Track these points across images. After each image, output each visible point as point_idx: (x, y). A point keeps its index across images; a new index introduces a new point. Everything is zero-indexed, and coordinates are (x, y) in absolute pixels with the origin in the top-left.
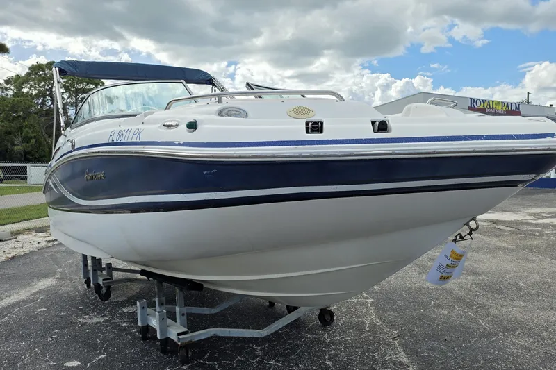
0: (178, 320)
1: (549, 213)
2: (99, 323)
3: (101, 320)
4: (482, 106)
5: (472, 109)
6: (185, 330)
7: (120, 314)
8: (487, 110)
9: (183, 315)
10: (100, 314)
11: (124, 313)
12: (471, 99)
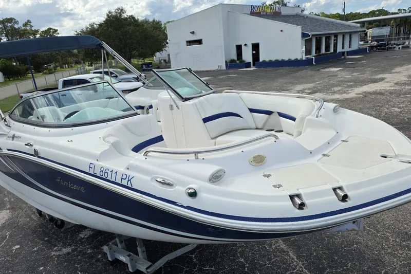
0: (140, 254)
1: (309, 89)
2: (68, 254)
3: (69, 250)
4: (258, 11)
5: (252, 14)
6: (150, 264)
7: (80, 240)
8: (262, 13)
9: (144, 251)
10: (66, 245)
11: (83, 239)
12: (252, 6)
